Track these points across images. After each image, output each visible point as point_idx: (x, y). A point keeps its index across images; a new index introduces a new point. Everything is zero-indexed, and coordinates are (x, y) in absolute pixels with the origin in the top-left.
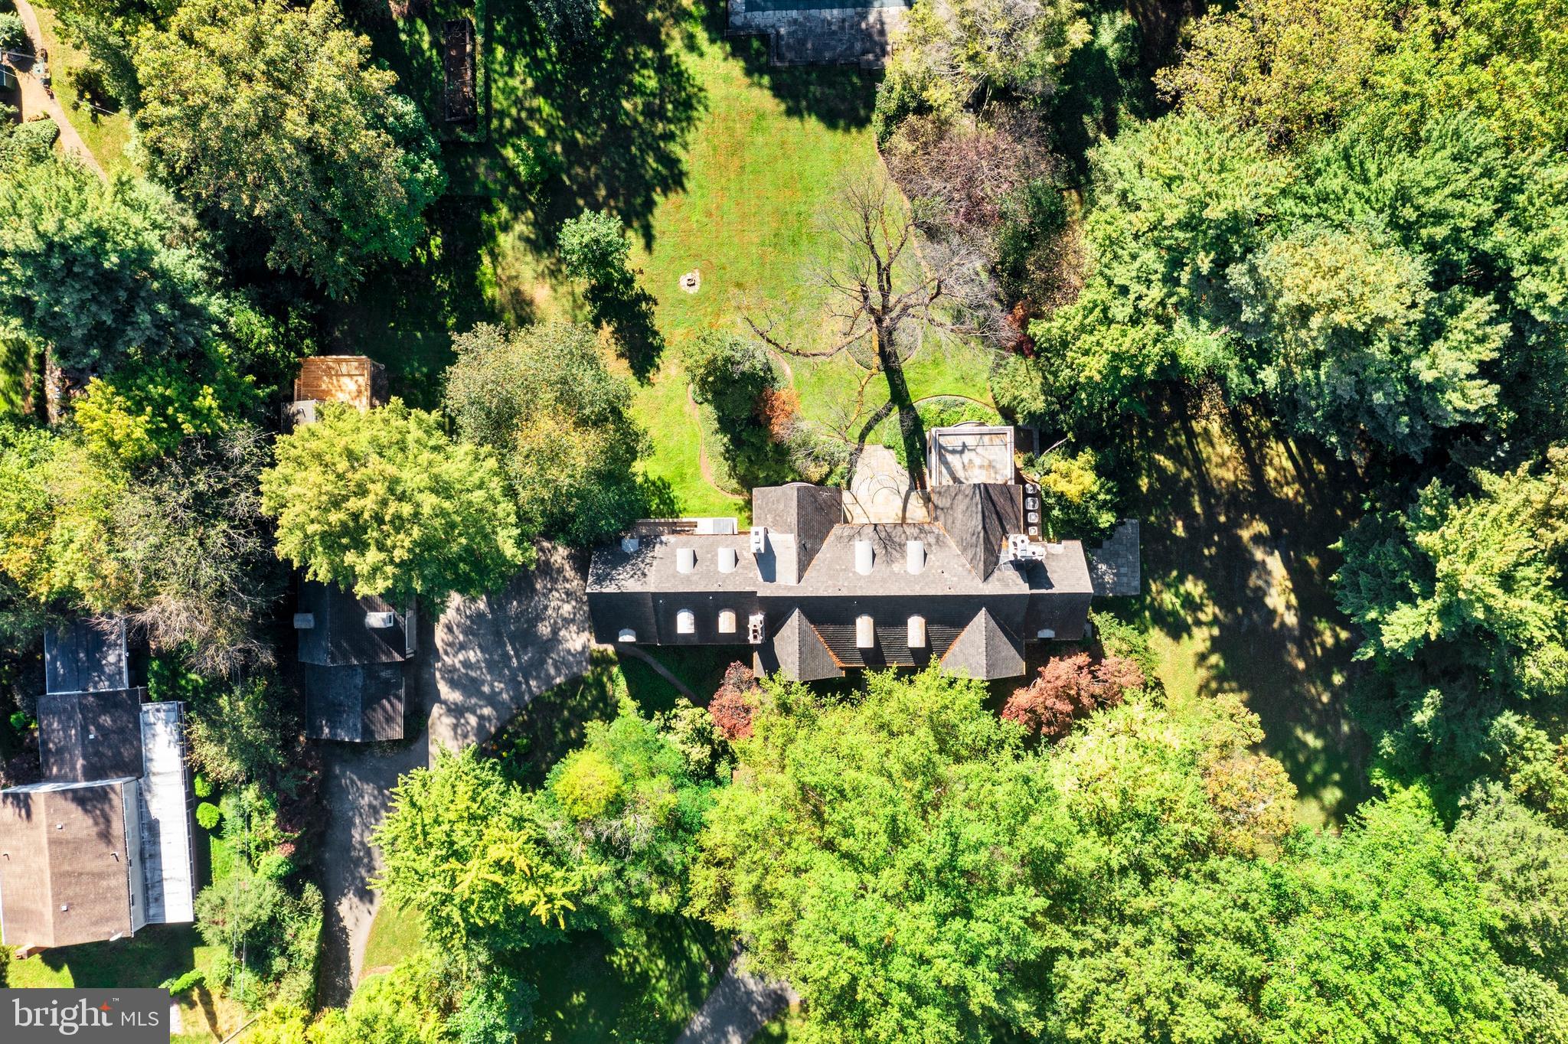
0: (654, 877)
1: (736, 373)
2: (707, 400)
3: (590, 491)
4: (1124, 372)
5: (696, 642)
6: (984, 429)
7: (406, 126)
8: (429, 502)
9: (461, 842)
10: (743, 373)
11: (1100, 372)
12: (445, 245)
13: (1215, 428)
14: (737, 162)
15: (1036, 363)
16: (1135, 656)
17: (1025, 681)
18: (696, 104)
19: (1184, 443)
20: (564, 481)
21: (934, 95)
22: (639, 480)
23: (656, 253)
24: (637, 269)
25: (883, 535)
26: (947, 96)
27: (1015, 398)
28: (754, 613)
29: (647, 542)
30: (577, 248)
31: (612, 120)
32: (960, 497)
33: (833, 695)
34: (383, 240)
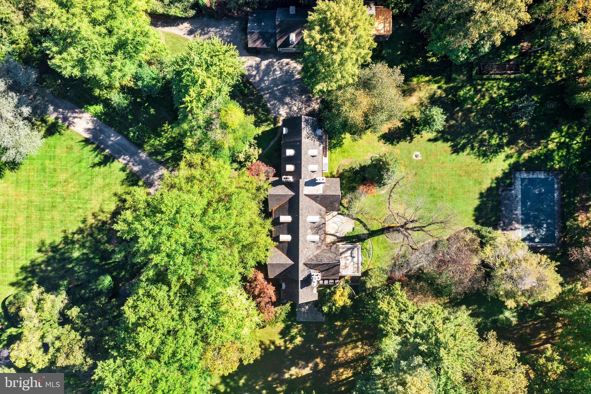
0: (198, 140)
1: (383, 173)
2: (372, 161)
3: (340, 118)
4: (381, 317)
5: (283, 156)
6: (360, 265)
7: (480, 48)
8: (337, 58)
9: (212, 69)
10: (383, 175)
11: (381, 308)
12: (433, 63)
13: (358, 350)
14: (463, 174)
15: (384, 285)
16: (274, 319)
17: (266, 278)
18: (485, 158)
19: (352, 339)
20: (344, 108)
21: (488, 249)
22: (343, 136)
23: (428, 143)
24: (422, 136)
25: (321, 226)
26: (488, 254)
27: (371, 277)
28: (293, 178)
29: (320, 139)
30: (432, 113)
31: (480, 127)
32: (335, 255)
33: (263, 207)
34: (435, 40)
